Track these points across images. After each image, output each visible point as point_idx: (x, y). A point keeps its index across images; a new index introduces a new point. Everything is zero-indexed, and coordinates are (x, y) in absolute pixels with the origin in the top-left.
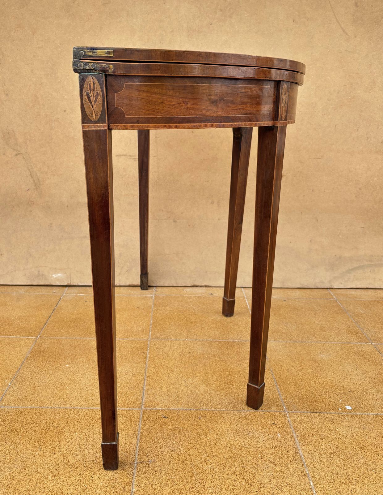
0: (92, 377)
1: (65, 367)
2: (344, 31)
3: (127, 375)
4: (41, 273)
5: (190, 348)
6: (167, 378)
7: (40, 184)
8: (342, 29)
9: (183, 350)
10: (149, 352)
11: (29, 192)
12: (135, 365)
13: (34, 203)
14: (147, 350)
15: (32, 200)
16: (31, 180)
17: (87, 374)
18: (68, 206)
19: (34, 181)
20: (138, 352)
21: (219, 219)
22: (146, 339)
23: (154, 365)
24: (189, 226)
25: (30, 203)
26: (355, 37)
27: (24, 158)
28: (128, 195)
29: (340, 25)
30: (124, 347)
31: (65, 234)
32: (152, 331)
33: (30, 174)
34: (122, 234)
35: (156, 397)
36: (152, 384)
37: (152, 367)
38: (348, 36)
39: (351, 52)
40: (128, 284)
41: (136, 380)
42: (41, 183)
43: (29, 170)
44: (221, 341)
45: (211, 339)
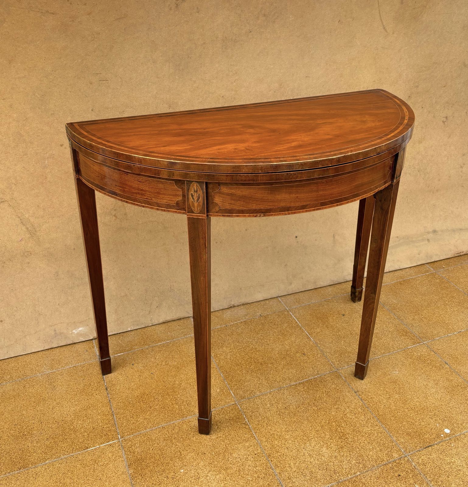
0: (218, 477)
1: (182, 474)
2: (384, 28)
3: (249, 462)
4: (58, 332)
5: (282, 401)
6: (286, 451)
7: (36, 231)
8: (383, 26)
9: (278, 408)
10: (248, 421)
11: (23, 242)
12: (247, 444)
13: (31, 254)
14: (245, 419)
15: (29, 251)
16: (24, 228)
17: (209, 474)
18: (75, 248)
19: (27, 229)
20: (238, 424)
21: (246, 230)
22: (233, 403)
23: (264, 438)
24: (216, 243)
25: (25, 254)
26: (393, 33)
27: (10, 205)
28: (146, 223)
29: (382, 23)
30: (220, 422)
31: (77, 281)
32: (232, 389)
33: (20, 222)
34: (143, 267)
35: (294, 481)
36: (279, 464)
37: (264, 440)
38: (387, 32)
39: (386, 48)
40: (161, 321)
41: (261, 465)
42: (38, 229)
43: (19, 217)
44: (303, 382)
45: (293, 383)
